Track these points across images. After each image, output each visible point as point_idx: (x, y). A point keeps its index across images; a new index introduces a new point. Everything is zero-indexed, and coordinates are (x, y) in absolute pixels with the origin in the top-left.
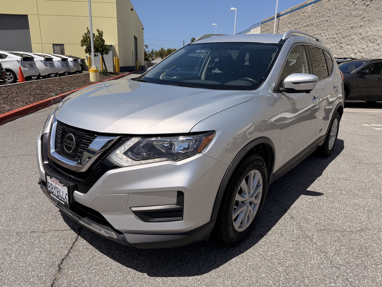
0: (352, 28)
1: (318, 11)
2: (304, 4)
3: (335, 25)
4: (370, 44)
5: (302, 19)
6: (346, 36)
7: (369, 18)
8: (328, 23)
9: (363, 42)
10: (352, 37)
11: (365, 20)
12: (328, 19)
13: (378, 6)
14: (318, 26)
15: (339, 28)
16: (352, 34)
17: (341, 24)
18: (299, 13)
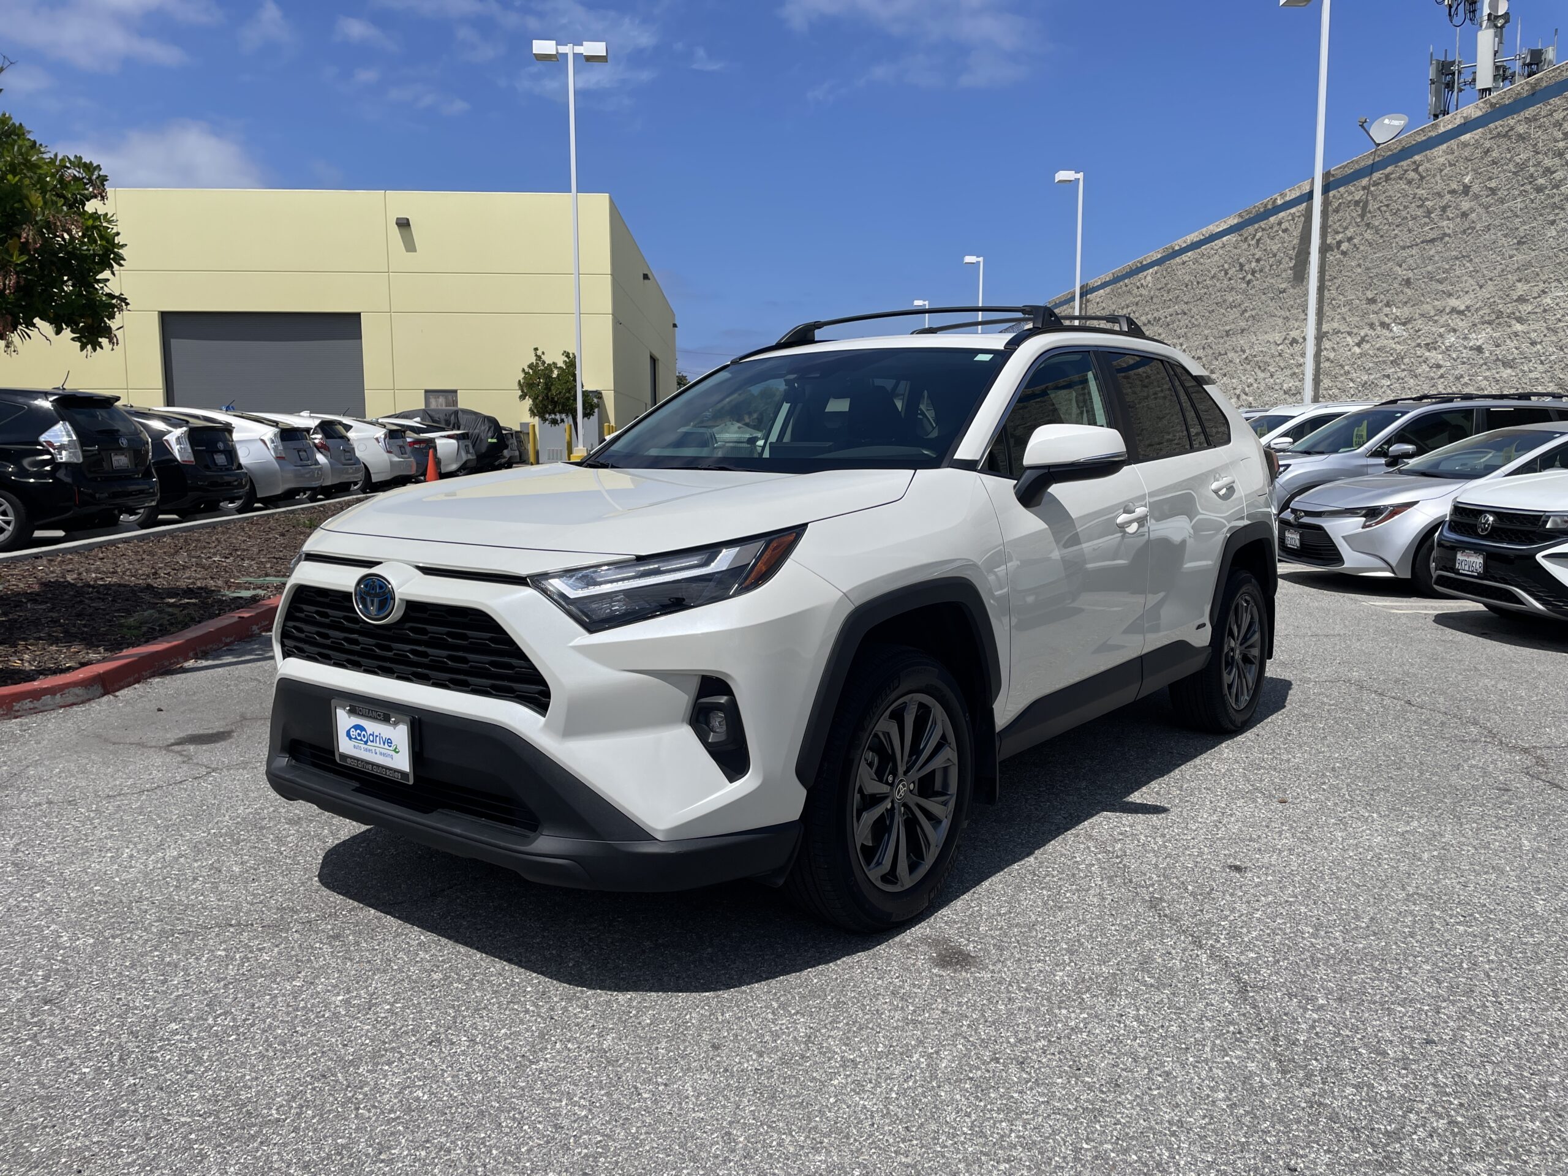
0: (1227, 332)
1: (1166, 284)
2: (1139, 265)
3: (1199, 325)
4: (1261, 375)
5: (1137, 304)
6: (1220, 354)
7: (1253, 313)
8: (1185, 320)
9: (1248, 367)
10: (1231, 355)
11: (1247, 315)
12: (1185, 307)
13: (1265, 285)
14: (1168, 325)
15: (1206, 332)
16: (1229, 348)
17: (1210, 324)
18: (1129, 287)
